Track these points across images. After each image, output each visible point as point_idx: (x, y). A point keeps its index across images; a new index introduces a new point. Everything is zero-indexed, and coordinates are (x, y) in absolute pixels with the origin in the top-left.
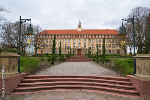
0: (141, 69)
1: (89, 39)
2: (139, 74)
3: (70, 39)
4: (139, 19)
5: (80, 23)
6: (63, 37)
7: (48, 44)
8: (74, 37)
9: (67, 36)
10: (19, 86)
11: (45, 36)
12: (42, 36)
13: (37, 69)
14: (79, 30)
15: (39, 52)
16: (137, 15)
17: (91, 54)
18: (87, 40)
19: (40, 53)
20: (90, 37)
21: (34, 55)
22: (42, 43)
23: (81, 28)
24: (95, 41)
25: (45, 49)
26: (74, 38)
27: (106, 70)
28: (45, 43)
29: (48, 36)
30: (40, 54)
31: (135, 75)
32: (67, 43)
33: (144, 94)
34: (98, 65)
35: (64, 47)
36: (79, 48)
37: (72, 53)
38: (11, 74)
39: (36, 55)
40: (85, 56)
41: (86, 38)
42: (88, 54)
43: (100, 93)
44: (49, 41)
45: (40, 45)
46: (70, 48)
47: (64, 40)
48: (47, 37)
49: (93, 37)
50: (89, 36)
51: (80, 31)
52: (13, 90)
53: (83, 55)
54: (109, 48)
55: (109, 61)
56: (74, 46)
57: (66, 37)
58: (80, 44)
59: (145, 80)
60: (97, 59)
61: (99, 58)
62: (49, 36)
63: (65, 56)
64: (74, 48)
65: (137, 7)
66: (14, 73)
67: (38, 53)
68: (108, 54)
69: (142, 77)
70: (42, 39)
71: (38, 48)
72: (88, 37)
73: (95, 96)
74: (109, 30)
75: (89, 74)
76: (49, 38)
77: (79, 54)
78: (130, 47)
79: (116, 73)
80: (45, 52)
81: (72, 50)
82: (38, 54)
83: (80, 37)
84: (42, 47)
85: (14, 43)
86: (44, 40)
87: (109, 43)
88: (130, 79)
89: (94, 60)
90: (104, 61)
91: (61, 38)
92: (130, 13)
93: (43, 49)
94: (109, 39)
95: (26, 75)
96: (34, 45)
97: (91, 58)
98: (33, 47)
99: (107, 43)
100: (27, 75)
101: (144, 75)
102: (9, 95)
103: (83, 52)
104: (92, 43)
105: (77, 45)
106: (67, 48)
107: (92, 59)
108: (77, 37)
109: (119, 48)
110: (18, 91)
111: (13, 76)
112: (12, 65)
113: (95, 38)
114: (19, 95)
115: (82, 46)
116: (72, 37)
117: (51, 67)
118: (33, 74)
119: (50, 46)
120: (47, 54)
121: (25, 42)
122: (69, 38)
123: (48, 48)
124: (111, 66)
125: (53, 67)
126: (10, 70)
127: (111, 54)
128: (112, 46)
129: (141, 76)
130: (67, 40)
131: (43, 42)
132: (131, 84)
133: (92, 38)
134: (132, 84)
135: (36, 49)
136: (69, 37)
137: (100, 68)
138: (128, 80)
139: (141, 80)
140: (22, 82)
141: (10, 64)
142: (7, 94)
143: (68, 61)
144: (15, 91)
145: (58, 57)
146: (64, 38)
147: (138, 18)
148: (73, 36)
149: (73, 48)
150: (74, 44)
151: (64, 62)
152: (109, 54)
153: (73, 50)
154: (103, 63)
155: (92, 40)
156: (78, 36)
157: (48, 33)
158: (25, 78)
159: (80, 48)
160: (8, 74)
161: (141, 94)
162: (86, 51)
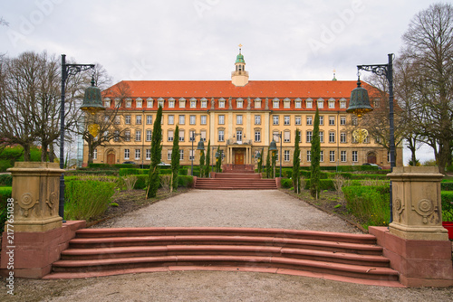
0: (402, 208)
1: (272, 112)
2: (400, 221)
3: (208, 112)
4: (441, 45)
5: (241, 58)
6: (182, 105)
7: (133, 131)
8: (222, 105)
9: (198, 103)
10: (63, 257)
11: (122, 102)
12: (112, 102)
13: (106, 213)
14: (239, 82)
15: (100, 156)
16: (436, 33)
17: (278, 164)
18: (266, 117)
19: (105, 163)
20: (276, 105)
21: (85, 167)
22: (112, 127)
23: (246, 75)
24: (292, 118)
25: (122, 149)
26: (222, 110)
27: (318, 215)
28: (122, 126)
29: (130, 103)
30: (103, 165)
31: (391, 224)
32: (198, 128)
33: (408, 276)
34: (296, 202)
35: (187, 139)
36: (236, 144)
37: (214, 161)
38: (44, 221)
39: (92, 167)
40: (257, 171)
41: (263, 110)
42: (268, 164)
43: (291, 276)
44: (134, 119)
45: (106, 133)
46: (206, 144)
47: (187, 115)
48: (129, 105)
49: (287, 105)
50: (271, 103)
51: (240, 88)
52: (49, 267)
53: (252, 166)
54: (340, 145)
55: (334, 189)
56: (221, 138)
57: (193, 105)
58: (239, 131)
59: (411, 238)
60: (295, 181)
61: (301, 179)
62: (134, 102)
63: (189, 171)
64: (221, 144)
65: (436, 6)
66: (51, 220)
67: (96, 161)
68: (335, 165)
69: (405, 228)
70: (112, 113)
71: (99, 143)
72: (267, 108)
73: (277, 282)
74: (341, 82)
75: (265, 224)
76: (134, 110)
77: (238, 165)
78: (410, 140)
79: (344, 223)
80: (121, 158)
81: (215, 151)
82: (97, 165)
83: (240, 105)
84: (112, 142)
85: (14, 125)
86: (118, 118)
87: (341, 128)
88: (378, 238)
89: (286, 186)
90: (314, 186)
91: (177, 110)
92: (410, 25)
93: (115, 149)
94: (338, 112)
95: (82, 226)
96: (84, 134)
97: (276, 179)
98: (82, 141)
99: (335, 128)
100: (82, 228)
101: (409, 223)
102: (40, 279)
103: (253, 157)
104: (281, 128)
105: (230, 134)
106: (196, 144)
107: (281, 182)
108: (231, 107)
109: (373, 144)
110: (61, 270)
111: (50, 227)
112: (46, 196)
113: (293, 110)
114: (66, 280)
115: (249, 136)
116: (213, 108)
117: (147, 205)
118: (98, 224)
119: (138, 139)
120: (128, 164)
121: (53, 125)
122: (202, 111)
123: (133, 143)
124: (335, 203)
125: (154, 205)
126: (42, 212)
127: (347, 164)
128: (349, 138)
129: (404, 226)
130: (198, 115)
131: (116, 124)
132: (380, 252)
133: (281, 110)
134: (384, 252)
135: (93, 146)
136: (204, 105)
137: (301, 208)
138: (373, 241)
139: (402, 237)
140: (72, 246)
141: (40, 194)
142: (35, 277)
143: (199, 186)
144: (55, 269)
145: (168, 175)
146: (188, 110)
147: (439, 41)
148: (217, 104)
149: (218, 144)
150: (222, 129)
151: (186, 192)
152: (341, 165)
153: (219, 150)
154: (313, 193)
155: (281, 116)
156: (235, 104)
157: (133, 94)
158: (79, 235)
159: (240, 142)
160: (37, 221)
161: (401, 276)
162: (261, 156)
